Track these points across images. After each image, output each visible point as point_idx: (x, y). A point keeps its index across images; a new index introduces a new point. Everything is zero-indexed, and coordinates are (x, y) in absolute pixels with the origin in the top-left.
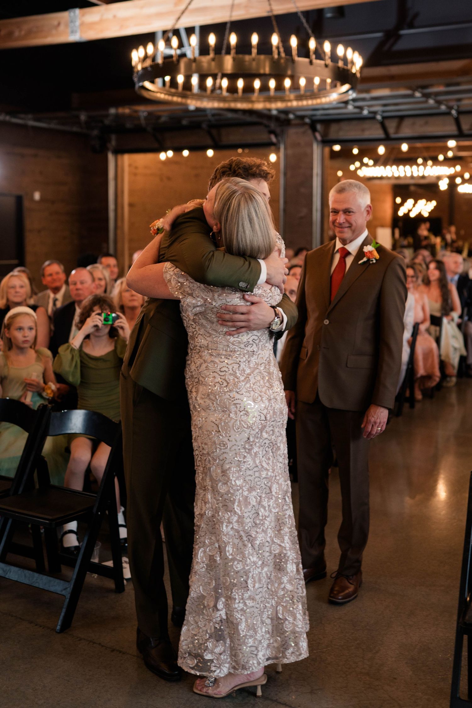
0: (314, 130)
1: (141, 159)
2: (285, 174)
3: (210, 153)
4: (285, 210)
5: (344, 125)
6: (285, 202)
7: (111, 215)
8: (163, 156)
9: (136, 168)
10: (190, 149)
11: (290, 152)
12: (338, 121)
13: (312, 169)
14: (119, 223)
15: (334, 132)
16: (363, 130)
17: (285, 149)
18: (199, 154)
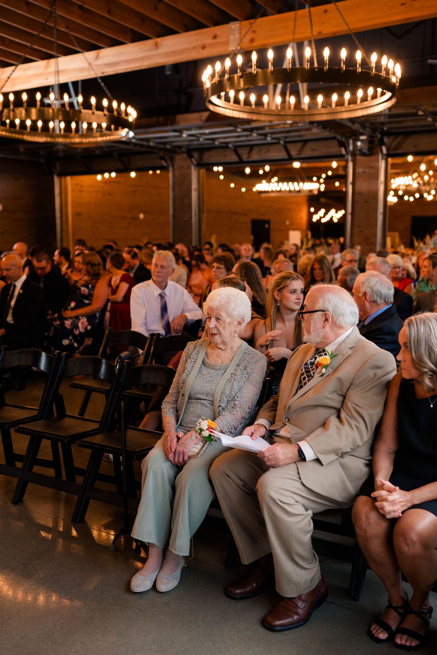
0: (190, 156)
1: (85, 180)
2: (174, 190)
3: (133, 174)
4: (174, 216)
5: (213, 153)
6: (174, 210)
7: (58, 221)
8: (99, 177)
9: (82, 186)
10: (117, 171)
11: (177, 173)
12: (209, 149)
13: (191, 185)
14: (64, 227)
15: (208, 157)
16: (226, 156)
17: (174, 170)
18: (124, 175)
